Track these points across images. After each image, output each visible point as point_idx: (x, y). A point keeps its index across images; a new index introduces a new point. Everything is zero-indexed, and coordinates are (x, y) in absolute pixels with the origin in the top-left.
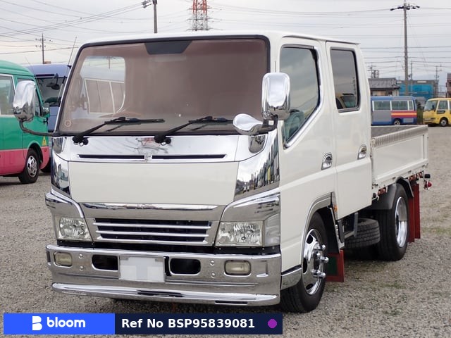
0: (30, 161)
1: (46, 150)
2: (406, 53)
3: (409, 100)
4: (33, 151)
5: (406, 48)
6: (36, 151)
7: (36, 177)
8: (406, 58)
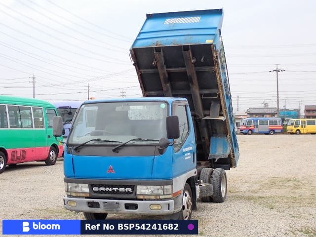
0: (51, 153)
1: (61, 147)
2: (278, 94)
3: (279, 119)
4: (53, 148)
5: (278, 92)
6: (55, 147)
7: (55, 161)
8: (278, 97)
